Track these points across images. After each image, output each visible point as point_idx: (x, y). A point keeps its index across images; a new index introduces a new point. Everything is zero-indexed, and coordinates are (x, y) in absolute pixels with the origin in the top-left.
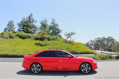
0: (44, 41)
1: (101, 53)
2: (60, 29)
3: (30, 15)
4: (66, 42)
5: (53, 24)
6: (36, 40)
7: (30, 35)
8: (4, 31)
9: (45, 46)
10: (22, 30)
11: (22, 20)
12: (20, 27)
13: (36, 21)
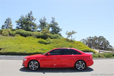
0: (47, 39)
1: (100, 51)
2: (60, 28)
3: (30, 13)
4: (67, 40)
5: (53, 22)
6: (38, 38)
8: (1, 28)
9: (49, 44)
10: (21, 27)
11: (20, 18)
12: (18, 24)
13: (36, 19)
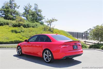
0: (19, 28)
1: (85, 42)
5: (36, 10)
6: (14, 27)
7: (9, 21)
12: (1, 12)
13: (19, 6)
